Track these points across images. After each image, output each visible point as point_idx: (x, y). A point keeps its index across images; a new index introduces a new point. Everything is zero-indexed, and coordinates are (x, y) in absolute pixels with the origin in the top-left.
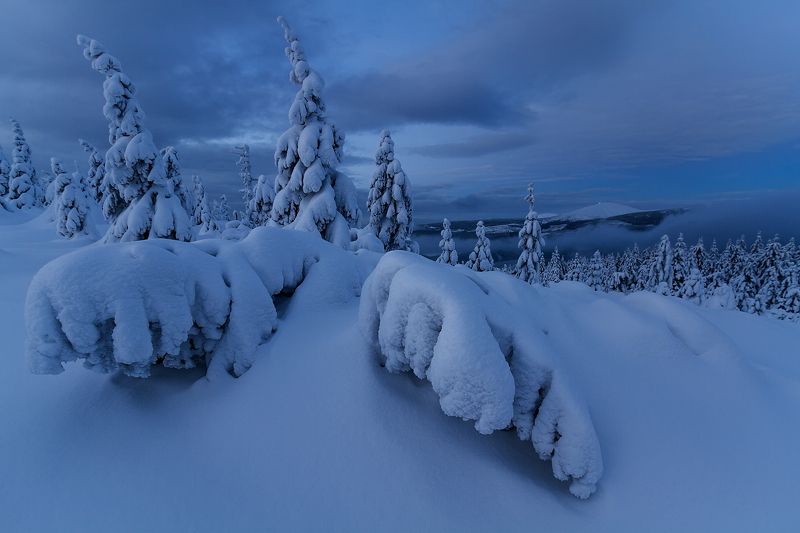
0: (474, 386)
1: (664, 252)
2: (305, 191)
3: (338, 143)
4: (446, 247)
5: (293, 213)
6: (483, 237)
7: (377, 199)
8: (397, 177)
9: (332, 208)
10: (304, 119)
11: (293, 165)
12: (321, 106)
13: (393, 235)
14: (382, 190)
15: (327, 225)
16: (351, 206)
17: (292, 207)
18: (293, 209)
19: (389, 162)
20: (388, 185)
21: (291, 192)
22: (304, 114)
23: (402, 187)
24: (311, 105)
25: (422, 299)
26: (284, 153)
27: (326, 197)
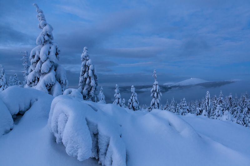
0: (74, 142)
1: (208, 98)
2: (42, 72)
3: (58, 53)
4: (117, 97)
5: (36, 81)
6: (134, 92)
7: (82, 76)
8: (90, 67)
9: (53, 79)
10: (43, 43)
11: (37, 61)
12: (51, 38)
13: (89, 92)
14: (84, 72)
15: (51, 86)
16: (63, 79)
17: (36, 79)
18: (36, 80)
19: (87, 60)
20: (87, 70)
21: (36, 72)
22: (43, 41)
23: (93, 71)
24: (46, 38)
25: (63, 112)
26: (34, 56)
27: (51, 75)
